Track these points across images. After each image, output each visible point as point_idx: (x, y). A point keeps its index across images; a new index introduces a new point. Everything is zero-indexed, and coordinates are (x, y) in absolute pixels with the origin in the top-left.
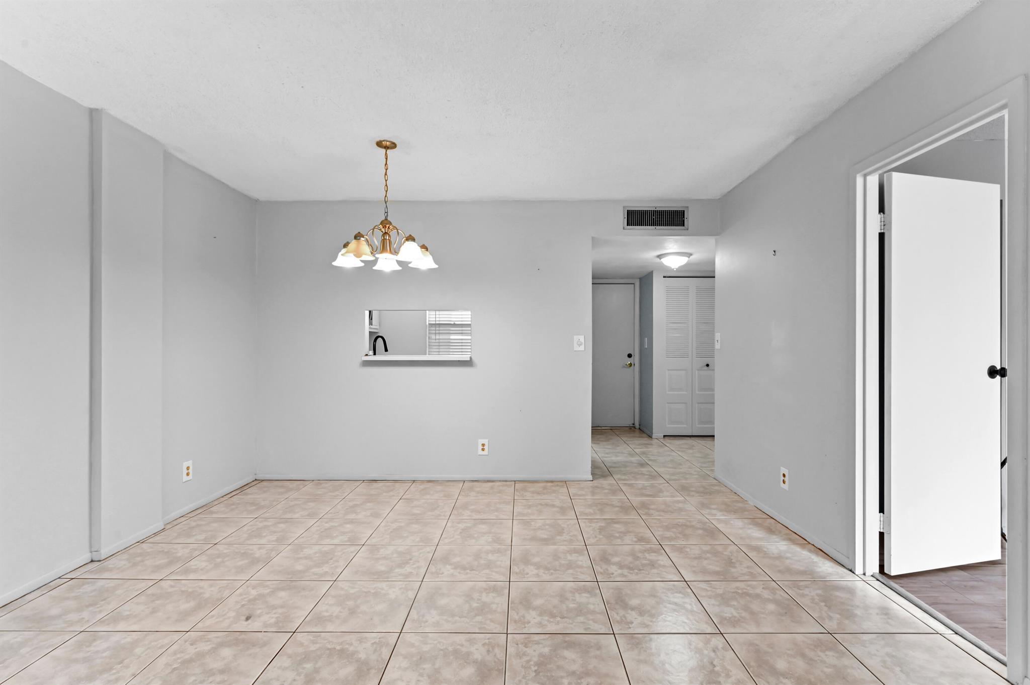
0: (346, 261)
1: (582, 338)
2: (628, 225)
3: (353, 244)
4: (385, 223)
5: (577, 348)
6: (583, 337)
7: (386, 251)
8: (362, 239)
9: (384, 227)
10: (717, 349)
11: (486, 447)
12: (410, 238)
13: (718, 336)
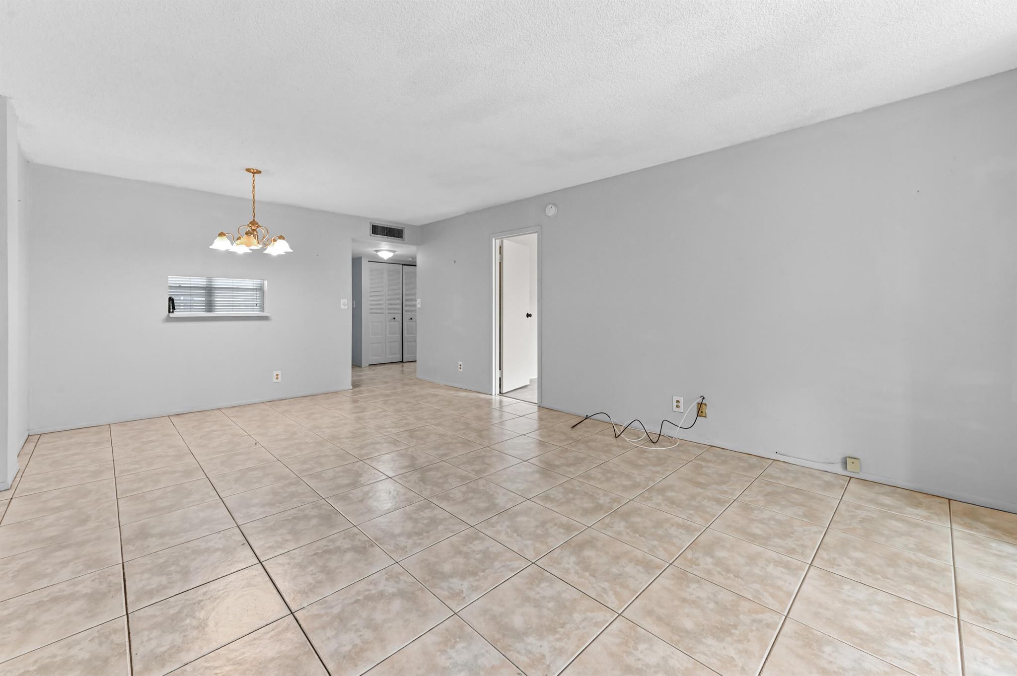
2: (372, 233)
3: (245, 238)
5: (343, 307)
6: (346, 300)
9: (253, 226)
10: (419, 308)
11: (279, 377)
13: (419, 301)
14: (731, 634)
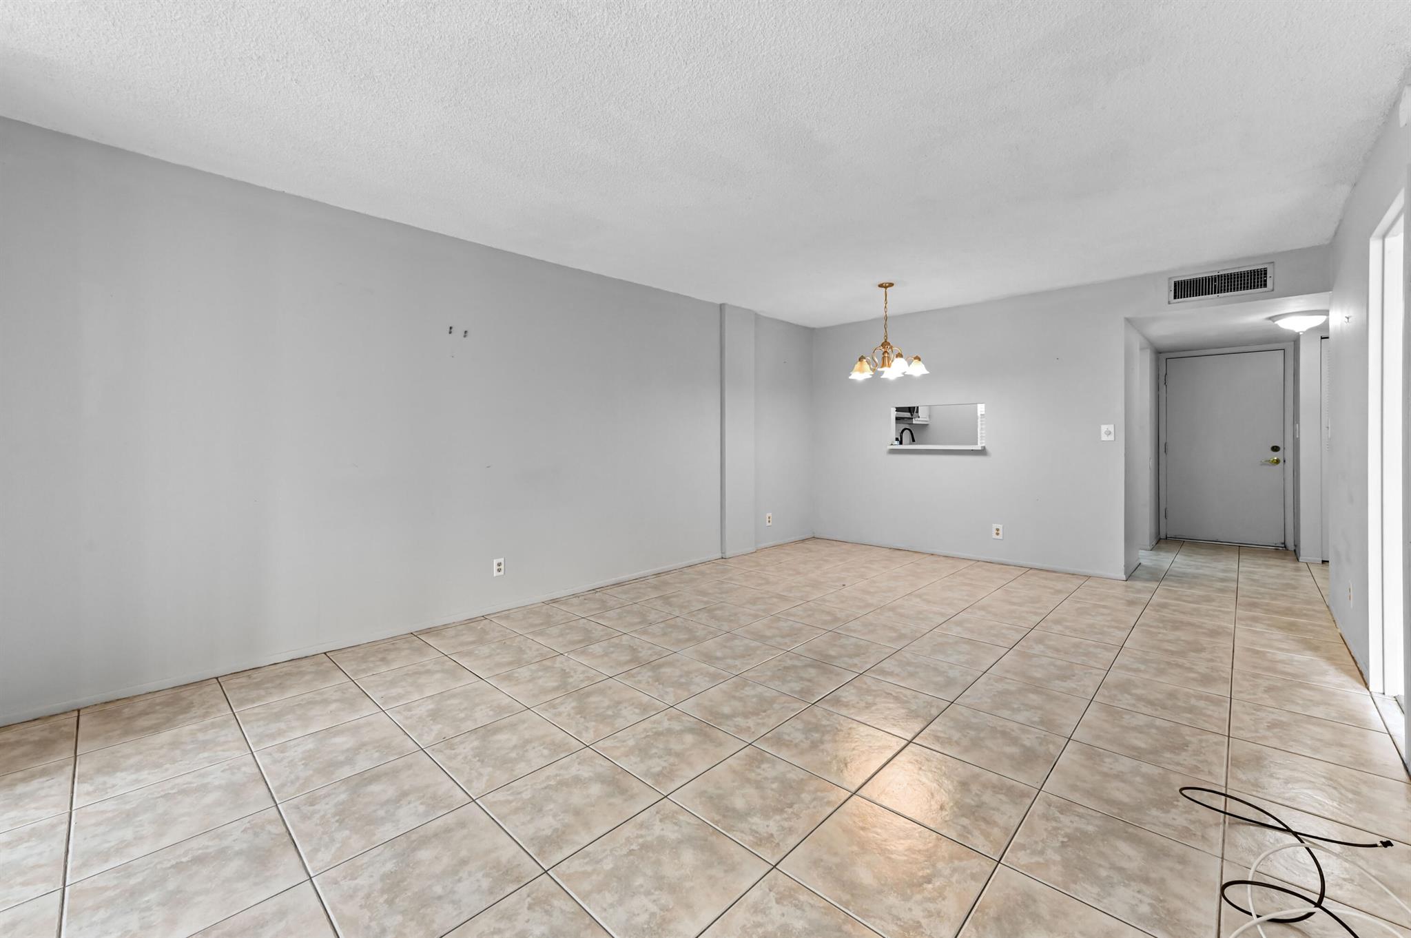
0: (861, 374)
1: (1111, 428)
2: (1175, 298)
4: (885, 344)
5: (1104, 438)
6: (1113, 426)
7: (886, 366)
8: (865, 360)
9: (884, 348)
11: (1000, 532)
12: (900, 355)
14: (383, 891)
